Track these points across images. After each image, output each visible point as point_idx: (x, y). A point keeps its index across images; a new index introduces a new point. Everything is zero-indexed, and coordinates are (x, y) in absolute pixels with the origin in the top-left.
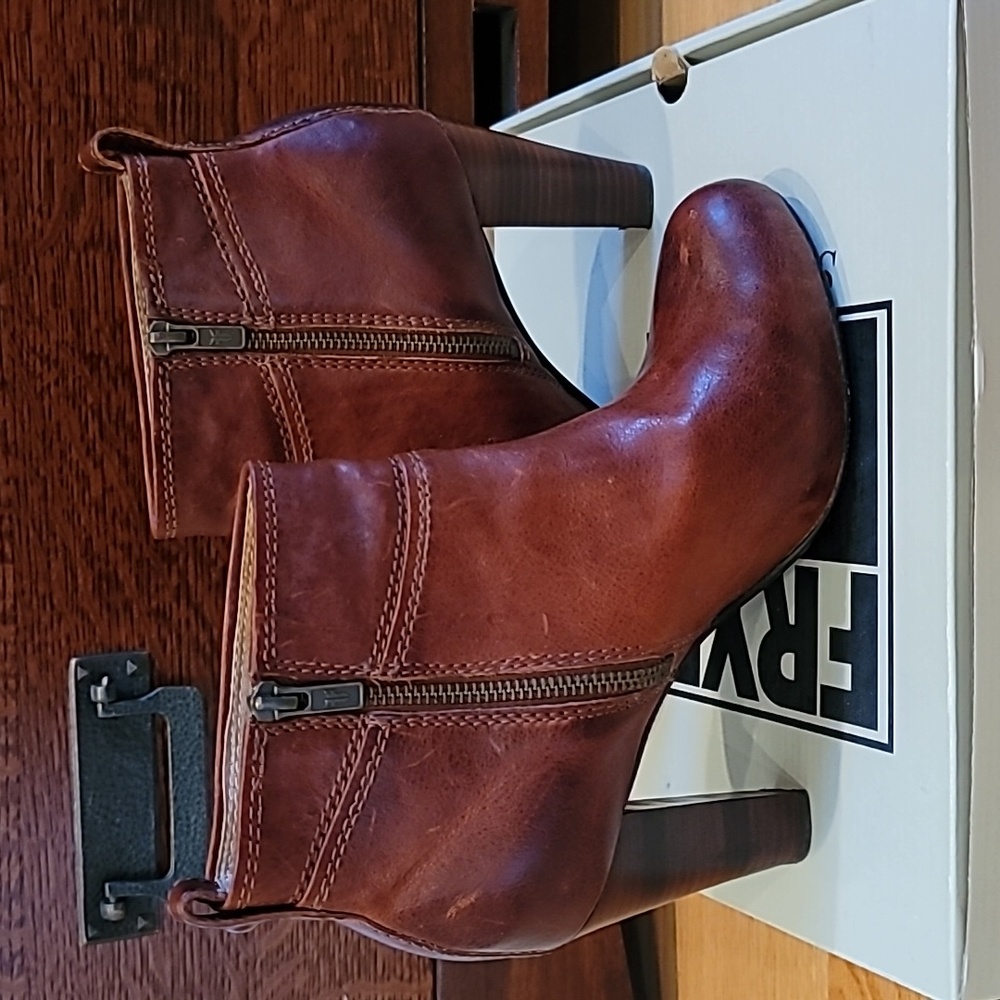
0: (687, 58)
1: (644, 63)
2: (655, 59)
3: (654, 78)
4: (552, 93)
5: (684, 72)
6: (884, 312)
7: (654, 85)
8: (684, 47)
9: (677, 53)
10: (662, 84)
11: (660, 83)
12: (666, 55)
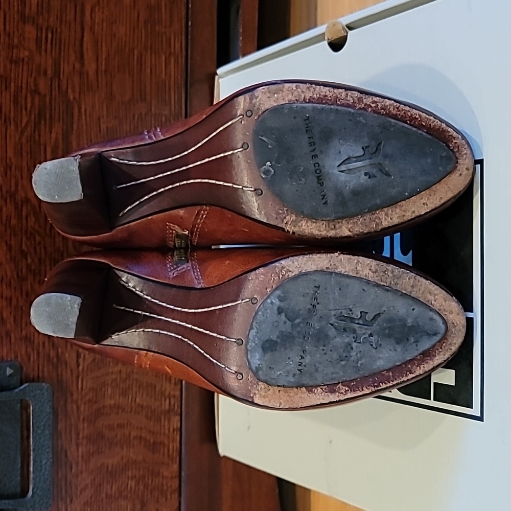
0: (347, 26)
2: (328, 27)
3: (326, 38)
4: (260, 47)
5: (346, 34)
7: (326, 43)
8: (345, 20)
9: (341, 23)
10: (330, 42)
11: (329, 41)
12: (334, 25)
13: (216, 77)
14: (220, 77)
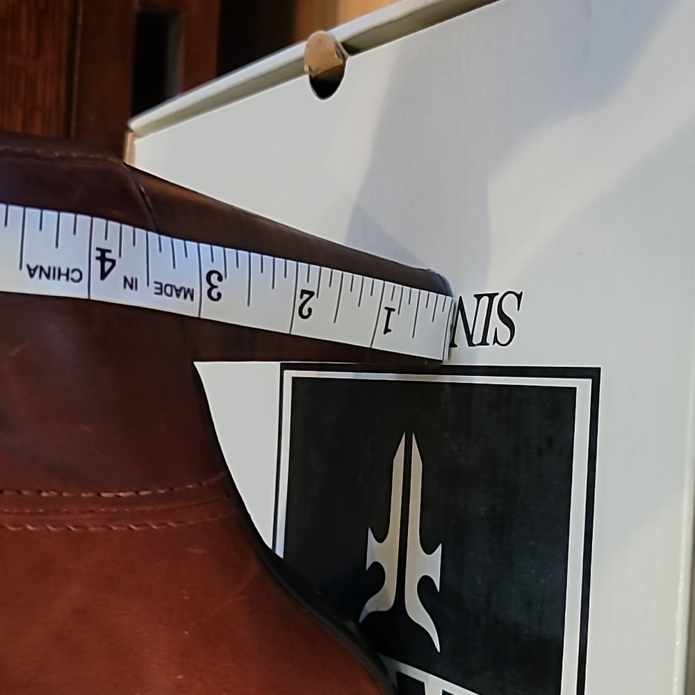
0: (345, 44)
1: (296, 51)
2: (307, 46)
3: (306, 68)
5: (342, 62)
6: (588, 382)
7: (306, 78)
8: (341, 32)
9: (334, 38)
10: (315, 78)
11: (313, 76)
12: (320, 42)
13: (130, 135)
14: (137, 136)
